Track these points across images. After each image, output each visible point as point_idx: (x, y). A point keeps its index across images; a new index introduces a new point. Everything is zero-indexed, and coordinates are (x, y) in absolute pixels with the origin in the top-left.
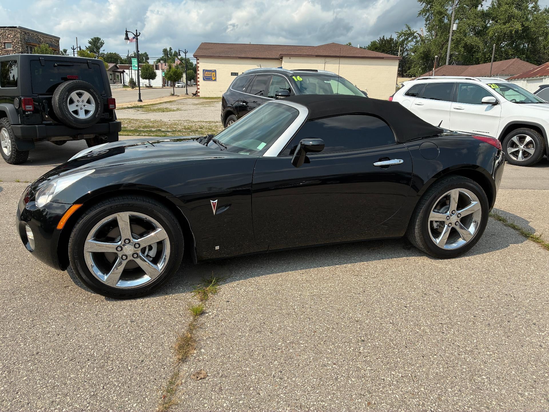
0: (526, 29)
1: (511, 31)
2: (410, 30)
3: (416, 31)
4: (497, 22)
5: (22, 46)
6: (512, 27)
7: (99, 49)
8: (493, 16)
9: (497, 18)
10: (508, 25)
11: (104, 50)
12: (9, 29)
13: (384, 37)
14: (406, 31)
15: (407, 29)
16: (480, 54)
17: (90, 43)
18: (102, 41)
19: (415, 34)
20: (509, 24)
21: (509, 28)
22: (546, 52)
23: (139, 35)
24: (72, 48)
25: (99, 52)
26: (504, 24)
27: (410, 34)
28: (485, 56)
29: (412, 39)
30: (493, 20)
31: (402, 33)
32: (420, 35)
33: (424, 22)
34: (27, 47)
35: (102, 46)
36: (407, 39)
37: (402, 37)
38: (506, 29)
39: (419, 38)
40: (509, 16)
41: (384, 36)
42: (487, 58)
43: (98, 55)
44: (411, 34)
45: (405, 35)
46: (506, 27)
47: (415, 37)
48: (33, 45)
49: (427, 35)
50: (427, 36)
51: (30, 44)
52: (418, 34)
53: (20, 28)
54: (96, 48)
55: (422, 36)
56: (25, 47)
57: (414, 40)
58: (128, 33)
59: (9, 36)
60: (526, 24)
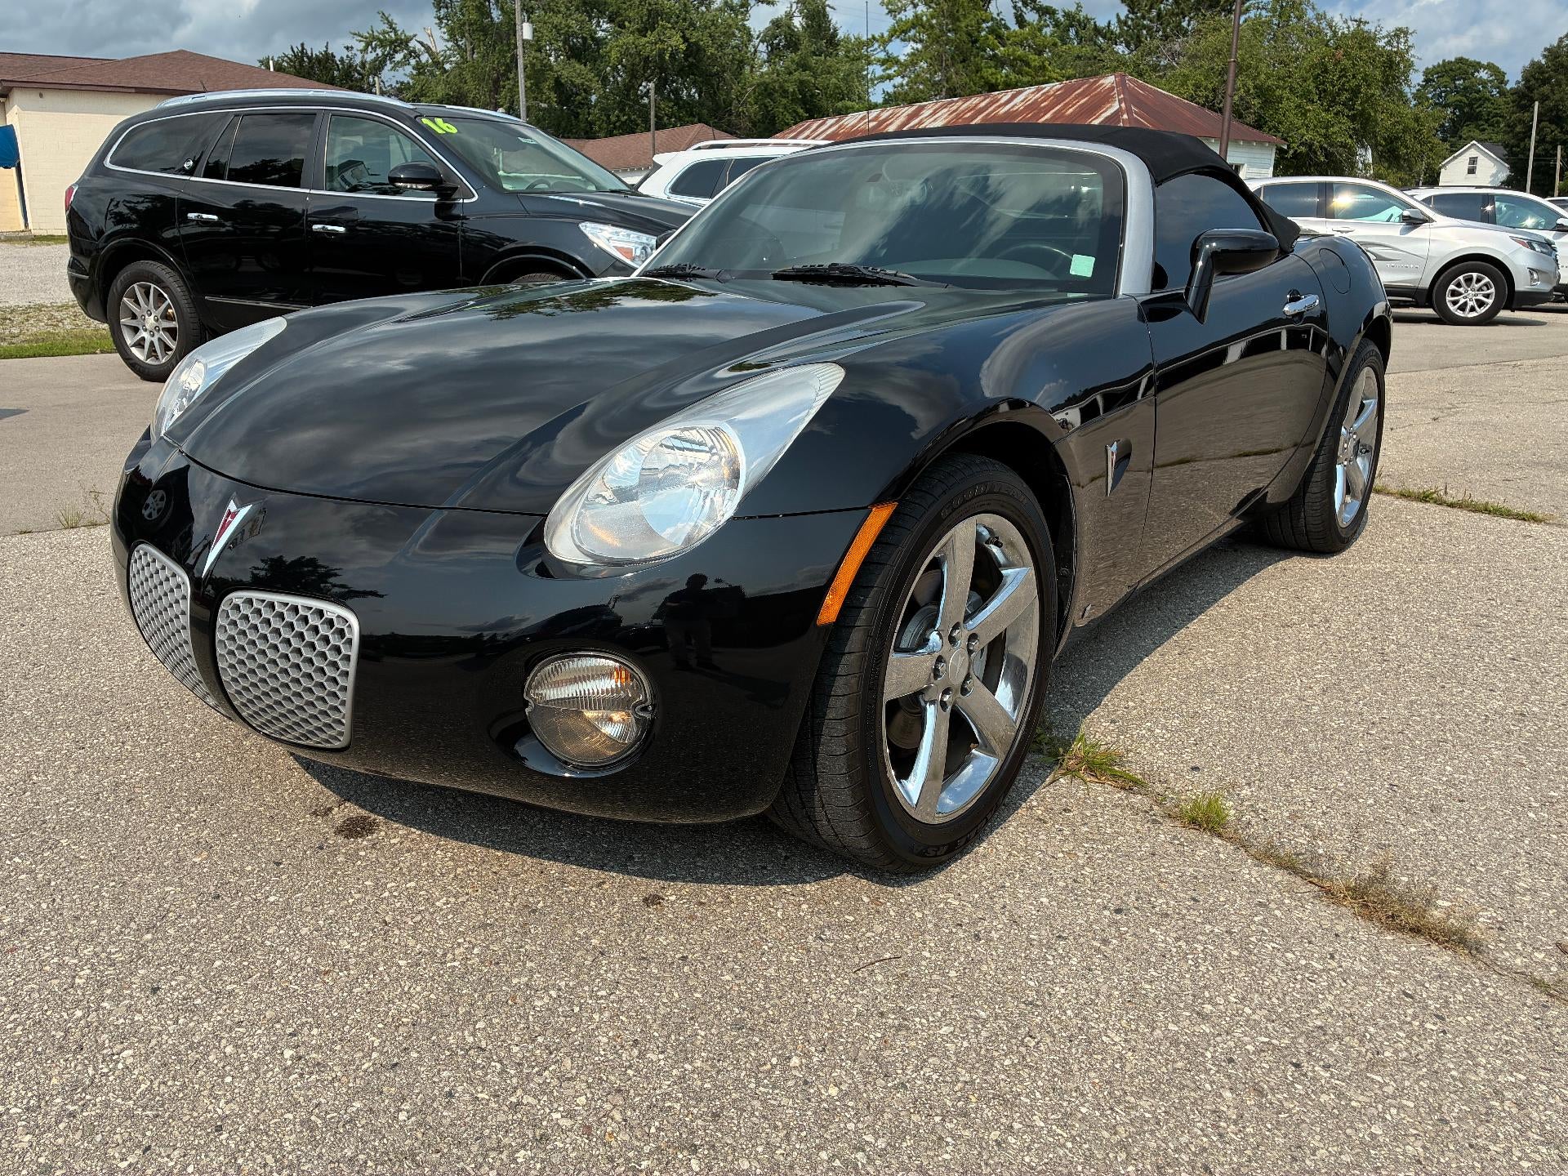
0: (694, 50)
1: (661, 54)
2: (396, 32)
3: (415, 36)
4: (622, 26)
6: (663, 42)
8: (611, 9)
9: (621, 15)
10: (651, 37)
13: (303, 48)
14: (384, 32)
15: (386, 27)
16: (596, 111)
19: (412, 44)
20: (655, 32)
21: (656, 44)
22: (743, 111)
26: (642, 32)
27: (396, 41)
28: (608, 118)
29: (405, 57)
30: (611, 20)
31: (374, 38)
32: (428, 49)
33: (433, 12)
36: (391, 57)
37: (374, 49)
38: (648, 43)
39: (426, 55)
40: (649, 11)
41: (302, 45)
42: (614, 123)
44: (401, 43)
45: (382, 44)
46: (648, 42)
47: (413, 53)
49: (450, 49)
50: (448, 53)
52: (422, 44)
55: (434, 49)
57: (413, 62)
60: (694, 37)
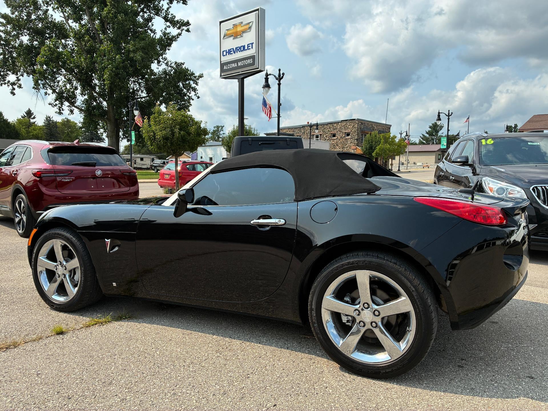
5: (358, 134)
7: (438, 132)
11: (442, 133)
12: (350, 121)
17: (430, 127)
18: (442, 125)
23: (451, 115)
24: (400, 133)
25: (438, 135)
34: (362, 135)
35: (441, 129)
43: (437, 137)
48: (366, 133)
51: (364, 132)
53: (358, 120)
54: (435, 131)
56: (360, 135)
58: (440, 114)
59: (349, 127)
